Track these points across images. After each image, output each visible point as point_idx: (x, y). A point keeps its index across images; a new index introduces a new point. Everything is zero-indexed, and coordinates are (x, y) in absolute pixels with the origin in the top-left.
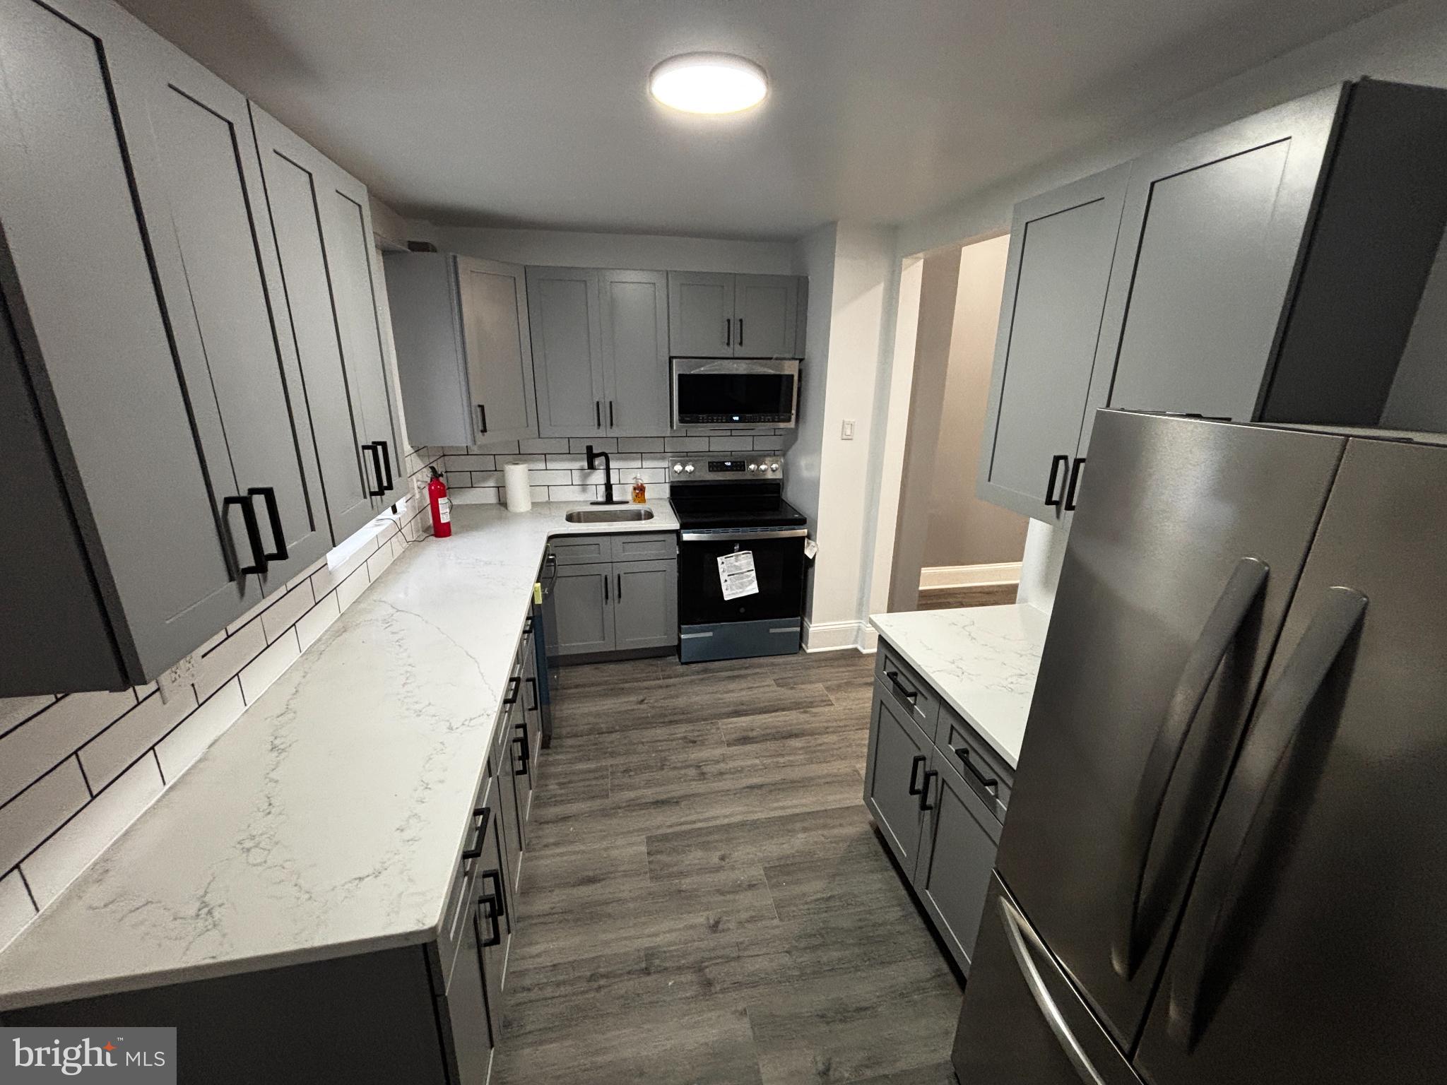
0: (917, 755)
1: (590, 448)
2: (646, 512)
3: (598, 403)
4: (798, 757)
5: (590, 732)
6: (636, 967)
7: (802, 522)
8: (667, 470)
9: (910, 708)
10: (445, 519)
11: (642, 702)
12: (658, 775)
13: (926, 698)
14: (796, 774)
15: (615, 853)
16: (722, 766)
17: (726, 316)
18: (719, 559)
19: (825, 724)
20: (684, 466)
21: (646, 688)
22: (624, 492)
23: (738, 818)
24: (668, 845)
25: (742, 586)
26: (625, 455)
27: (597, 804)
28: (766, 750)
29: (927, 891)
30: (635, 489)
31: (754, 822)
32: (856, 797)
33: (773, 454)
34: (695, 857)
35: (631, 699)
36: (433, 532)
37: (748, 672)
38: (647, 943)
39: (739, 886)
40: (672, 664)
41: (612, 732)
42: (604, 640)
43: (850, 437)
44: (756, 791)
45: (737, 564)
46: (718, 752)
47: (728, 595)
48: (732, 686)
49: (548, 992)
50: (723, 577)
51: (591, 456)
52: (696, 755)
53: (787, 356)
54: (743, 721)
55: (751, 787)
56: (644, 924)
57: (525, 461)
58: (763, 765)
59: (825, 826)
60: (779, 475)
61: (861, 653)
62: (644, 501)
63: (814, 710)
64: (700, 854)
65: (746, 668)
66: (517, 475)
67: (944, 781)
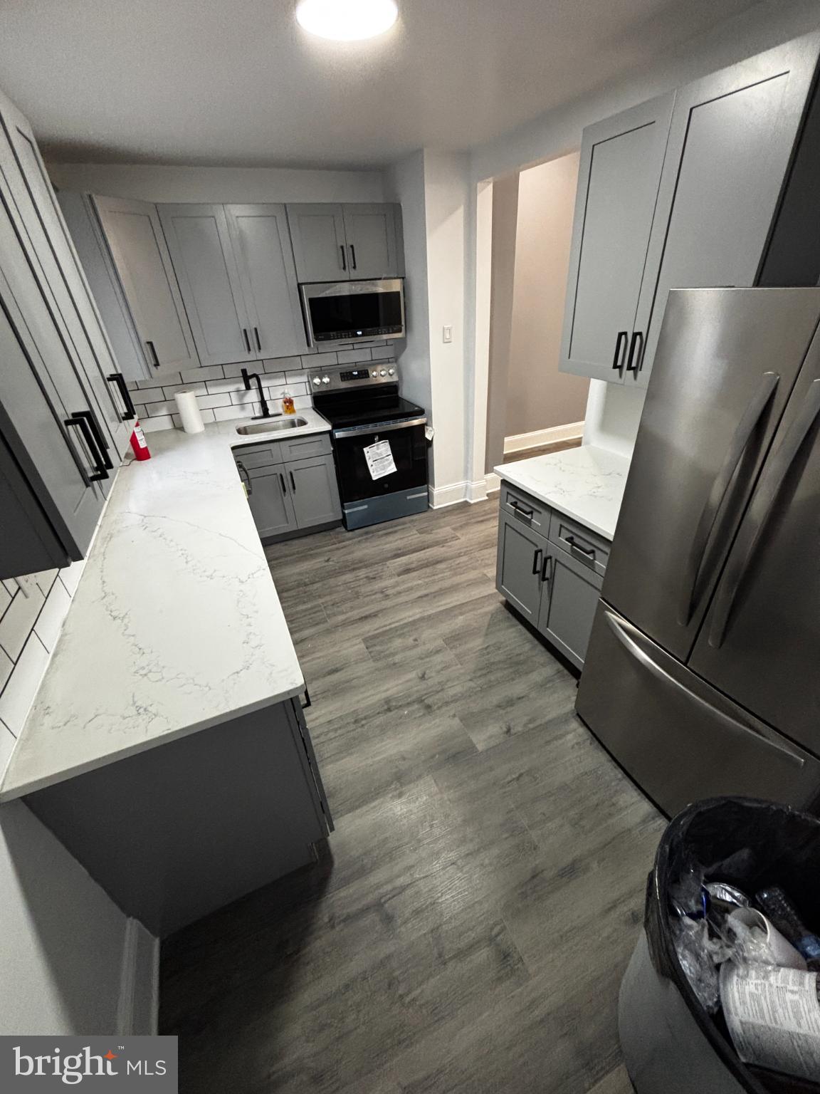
0: (536, 549)
1: (244, 371)
2: (298, 420)
3: (245, 331)
4: (445, 574)
5: (299, 586)
6: (382, 709)
7: (420, 412)
8: (307, 383)
9: (529, 522)
10: (142, 445)
11: (328, 560)
12: (356, 602)
13: (540, 513)
14: (447, 583)
15: (345, 652)
16: (398, 589)
17: (340, 244)
18: (364, 449)
19: (459, 552)
20: (321, 379)
21: (329, 551)
22: (275, 406)
23: (418, 616)
24: (378, 640)
25: (384, 468)
26: (271, 375)
27: (322, 627)
28: (426, 573)
29: (548, 629)
30: (285, 403)
31: (430, 616)
32: (491, 589)
33: (387, 361)
34: (398, 643)
35: (320, 560)
36: (135, 457)
37: (396, 528)
38: (384, 695)
39: (431, 652)
40: (342, 532)
41: (314, 583)
42: (288, 523)
43: (449, 340)
44: (425, 599)
45: (378, 451)
46: (392, 581)
47: (375, 476)
48: (390, 538)
49: (332, 735)
50: (369, 463)
51: (246, 378)
52: (378, 585)
53: (392, 276)
54: (403, 560)
55: (421, 597)
56: (377, 686)
57: (190, 389)
58: (425, 582)
59: (474, 609)
60: (395, 378)
61: (470, 503)
62: (293, 411)
63: (449, 544)
64: (400, 640)
65: (396, 526)
66: (188, 402)
67: (556, 560)
